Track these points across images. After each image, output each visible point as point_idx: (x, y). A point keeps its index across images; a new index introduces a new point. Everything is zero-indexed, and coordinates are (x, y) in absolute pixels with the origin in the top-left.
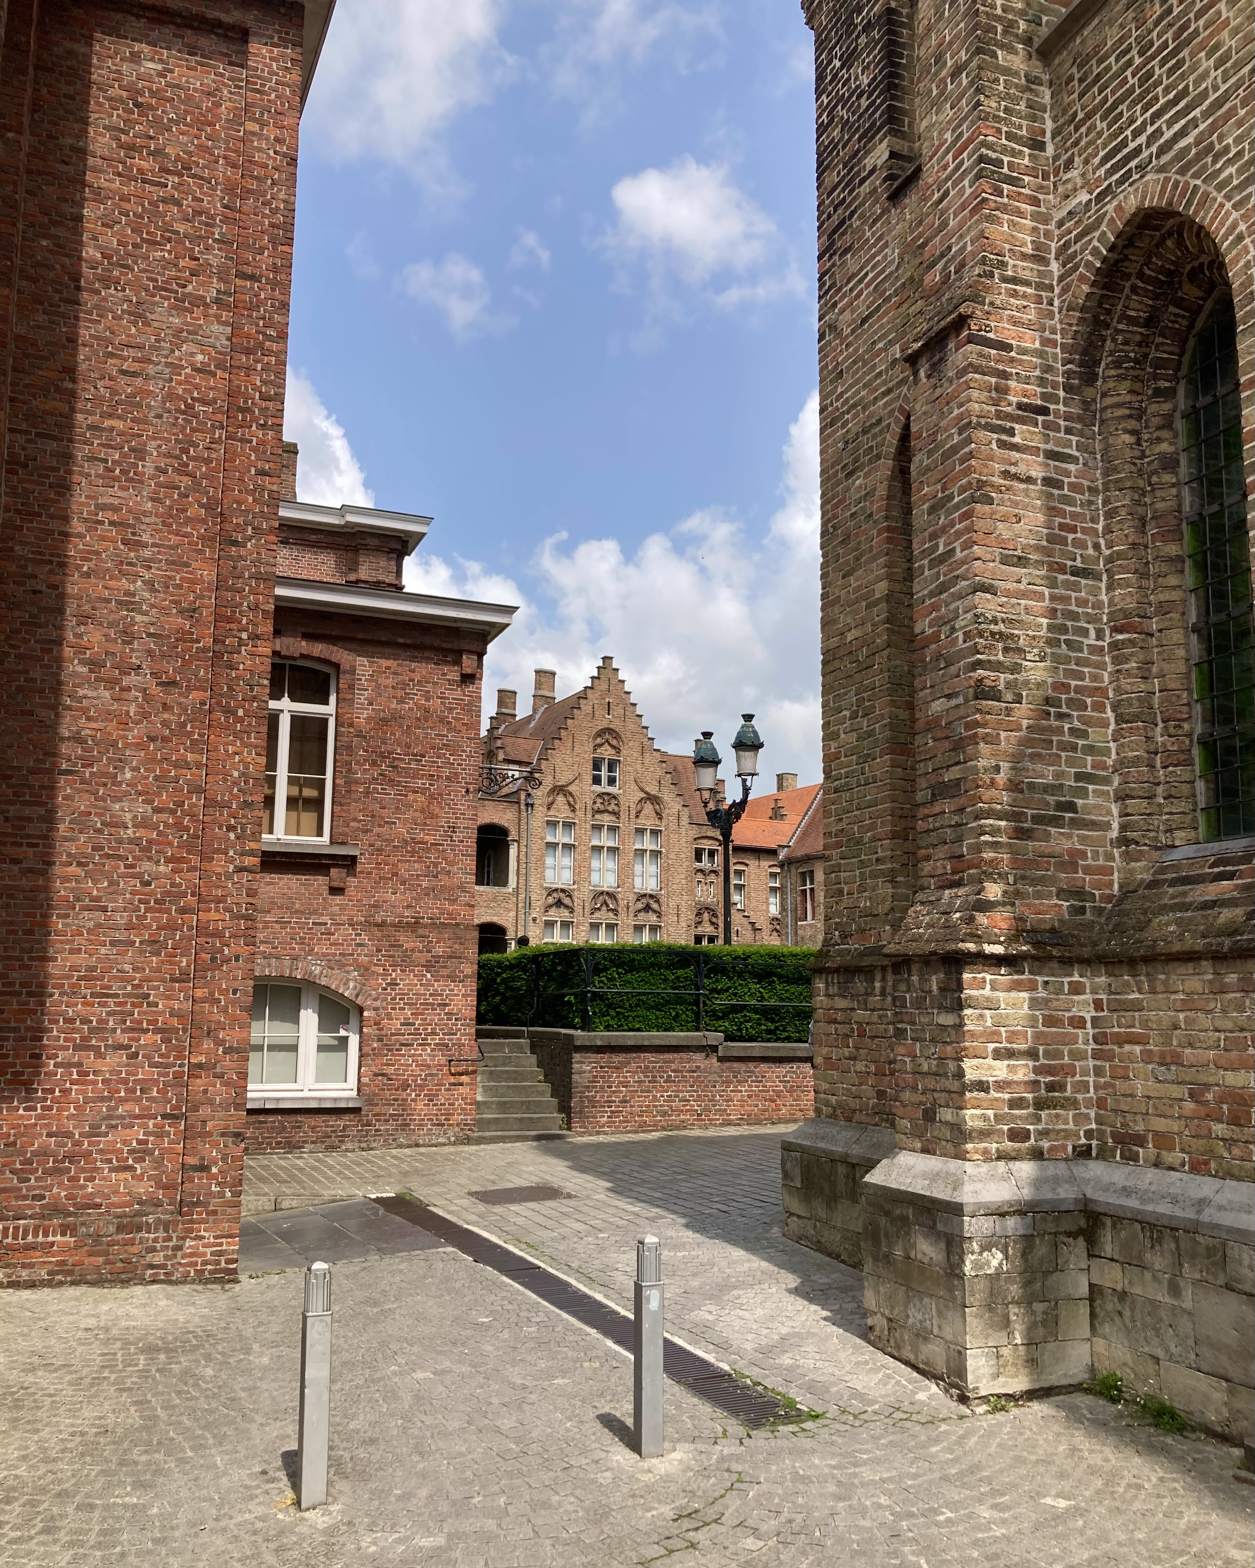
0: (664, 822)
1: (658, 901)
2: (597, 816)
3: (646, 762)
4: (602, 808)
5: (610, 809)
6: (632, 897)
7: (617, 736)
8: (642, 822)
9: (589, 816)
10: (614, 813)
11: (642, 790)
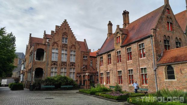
0: (76, 50)
1: (75, 64)
3: (73, 39)
4: (64, 46)
6: (70, 63)
7: (67, 34)
8: (72, 49)
9: (61, 48)
11: (72, 44)
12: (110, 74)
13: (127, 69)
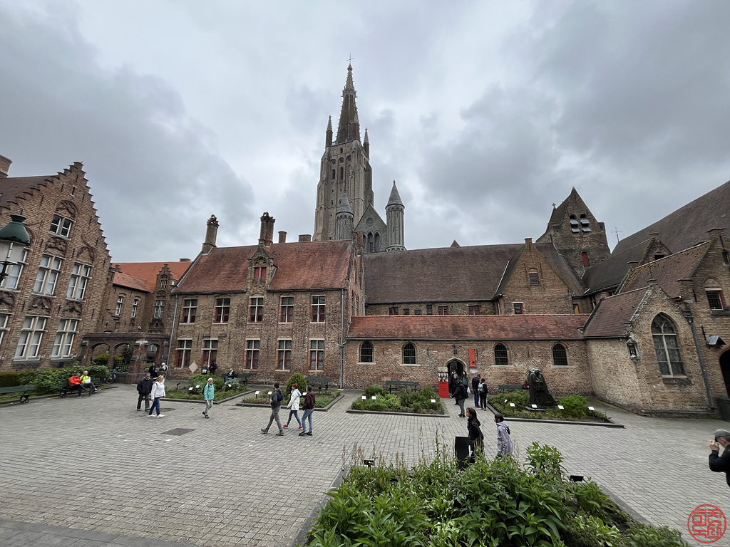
0: (95, 263)
1: (81, 306)
2: (49, 250)
3: (92, 228)
4: (53, 245)
5: (59, 247)
6: (63, 302)
7: (75, 207)
8: (80, 260)
9: (43, 248)
10: (61, 250)
11: (85, 242)
12: (219, 345)
13: (277, 338)
